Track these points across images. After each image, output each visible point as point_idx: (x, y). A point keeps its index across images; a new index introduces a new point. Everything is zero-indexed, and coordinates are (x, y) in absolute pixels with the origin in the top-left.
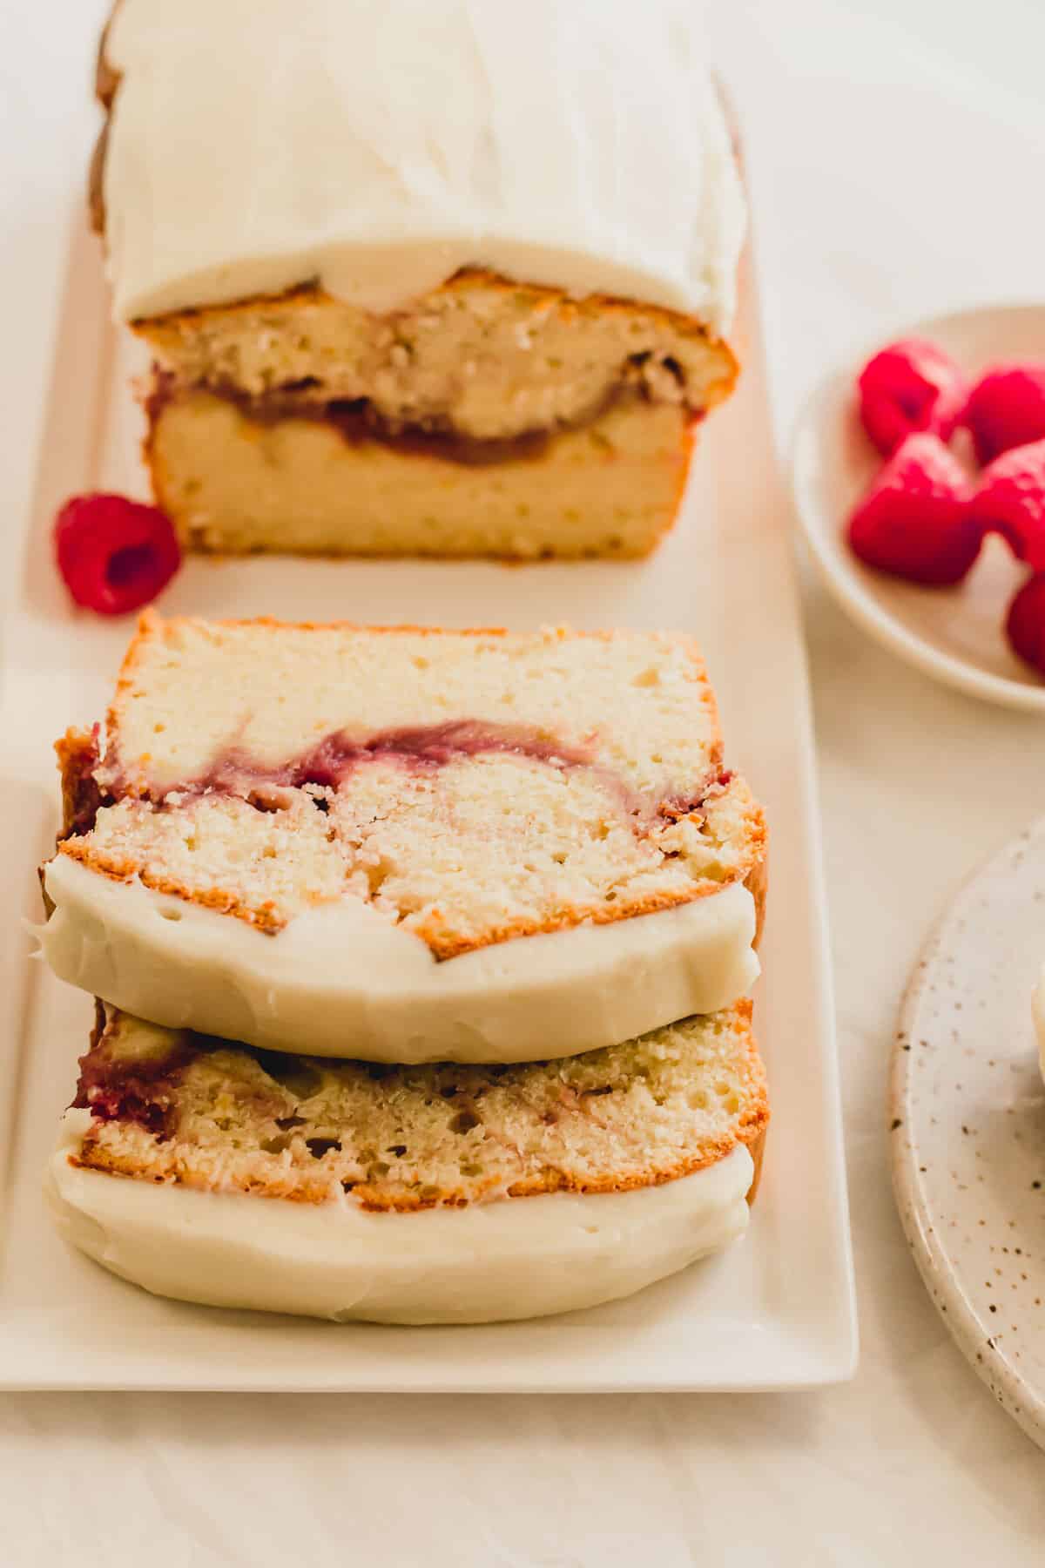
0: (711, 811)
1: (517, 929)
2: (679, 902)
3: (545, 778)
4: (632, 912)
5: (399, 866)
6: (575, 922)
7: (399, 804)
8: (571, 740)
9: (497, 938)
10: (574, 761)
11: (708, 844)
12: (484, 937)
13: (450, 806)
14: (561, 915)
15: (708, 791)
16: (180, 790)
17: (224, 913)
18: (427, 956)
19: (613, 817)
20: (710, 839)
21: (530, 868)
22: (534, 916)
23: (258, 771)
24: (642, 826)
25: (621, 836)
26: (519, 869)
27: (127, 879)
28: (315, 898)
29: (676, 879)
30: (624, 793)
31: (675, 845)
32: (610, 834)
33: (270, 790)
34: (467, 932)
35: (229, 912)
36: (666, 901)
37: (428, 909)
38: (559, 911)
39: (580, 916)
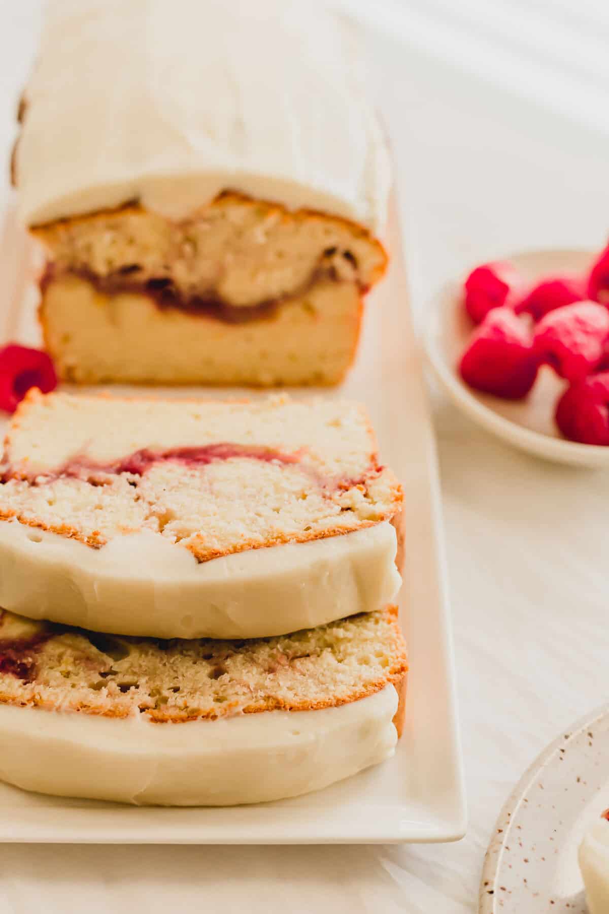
0: (370, 486)
1: (250, 545)
2: (350, 531)
3: (272, 470)
4: (323, 536)
5: (178, 514)
6: (284, 542)
7: (180, 483)
8: (287, 452)
9: (236, 550)
10: (287, 461)
11: (370, 503)
12: (229, 550)
13: (211, 484)
14: (277, 538)
15: (369, 475)
16: (46, 476)
17: (68, 538)
18: (193, 560)
19: (310, 489)
20: (370, 500)
21: (259, 515)
22: (261, 539)
23: (94, 467)
24: (328, 494)
25: (314, 498)
26: (252, 515)
27: (9, 519)
28: (125, 530)
29: (349, 519)
30: (317, 477)
31: (347, 503)
32: (307, 498)
33: (101, 475)
34: (218, 546)
35: (71, 536)
36: (341, 530)
37: (194, 535)
38: (275, 535)
39: (288, 538)
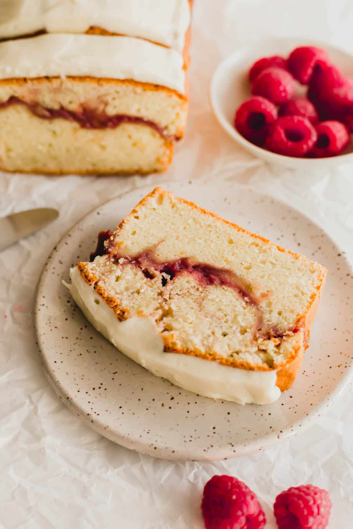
0: (284, 340)
1: (195, 352)
2: (251, 369)
3: (240, 304)
4: (234, 365)
5: (174, 313)
6: (214, 359)
7: (188, 292)
8: (257, 294)
9: (187, 352)
10: (253, 302)
11: (276, 352)
12: (183, 350)
13: (203, 300)
14: (210, 355)
15: (287, 332)
16: (126, 258)
17: (111, 307)
18: (162, 348)
19: (251, 328)
20: (277, 350)
21: (213, 333)
22: (203, 350)
23: (154, 262)
24: (258, 335)
25: (249, 336)
26: (209, 332)
27: (90, 283)
28: (140, 313)
29: (255, 360)
30: (260, 320)
31: (263, 348)
32: (246, 334)
33: (152, 270)
34: (179, 346)
35: (113, 307)
36: (247, 366)
37: (172, 332)
38: (211, 353)
39: (217, 357)
